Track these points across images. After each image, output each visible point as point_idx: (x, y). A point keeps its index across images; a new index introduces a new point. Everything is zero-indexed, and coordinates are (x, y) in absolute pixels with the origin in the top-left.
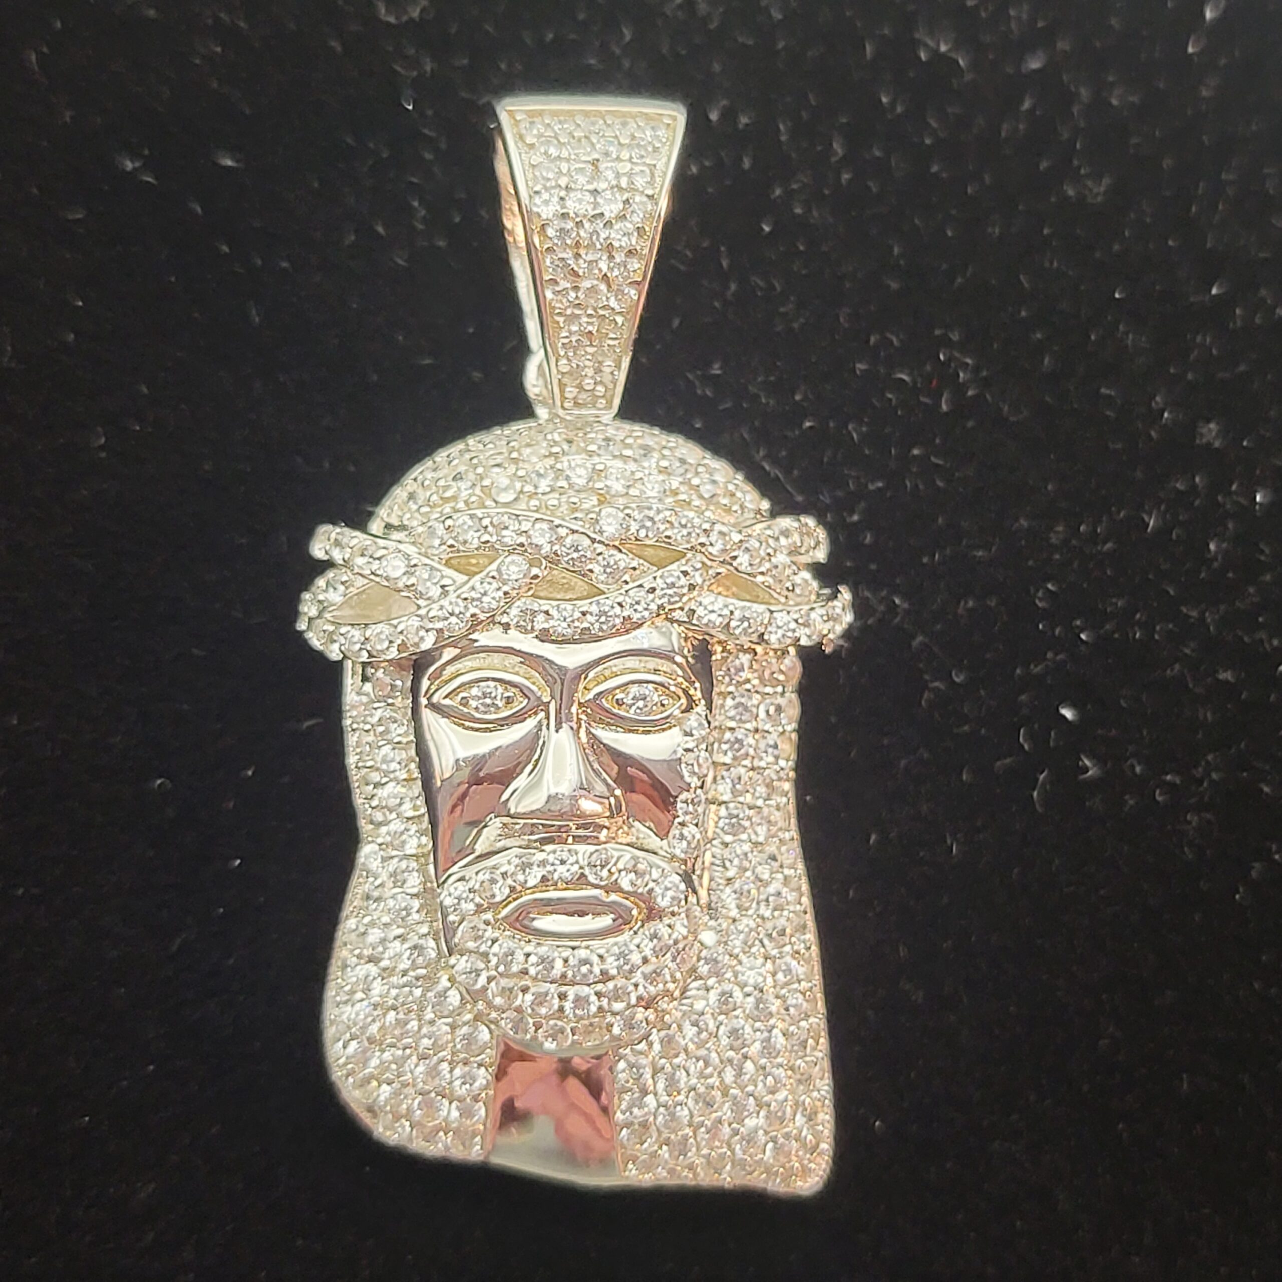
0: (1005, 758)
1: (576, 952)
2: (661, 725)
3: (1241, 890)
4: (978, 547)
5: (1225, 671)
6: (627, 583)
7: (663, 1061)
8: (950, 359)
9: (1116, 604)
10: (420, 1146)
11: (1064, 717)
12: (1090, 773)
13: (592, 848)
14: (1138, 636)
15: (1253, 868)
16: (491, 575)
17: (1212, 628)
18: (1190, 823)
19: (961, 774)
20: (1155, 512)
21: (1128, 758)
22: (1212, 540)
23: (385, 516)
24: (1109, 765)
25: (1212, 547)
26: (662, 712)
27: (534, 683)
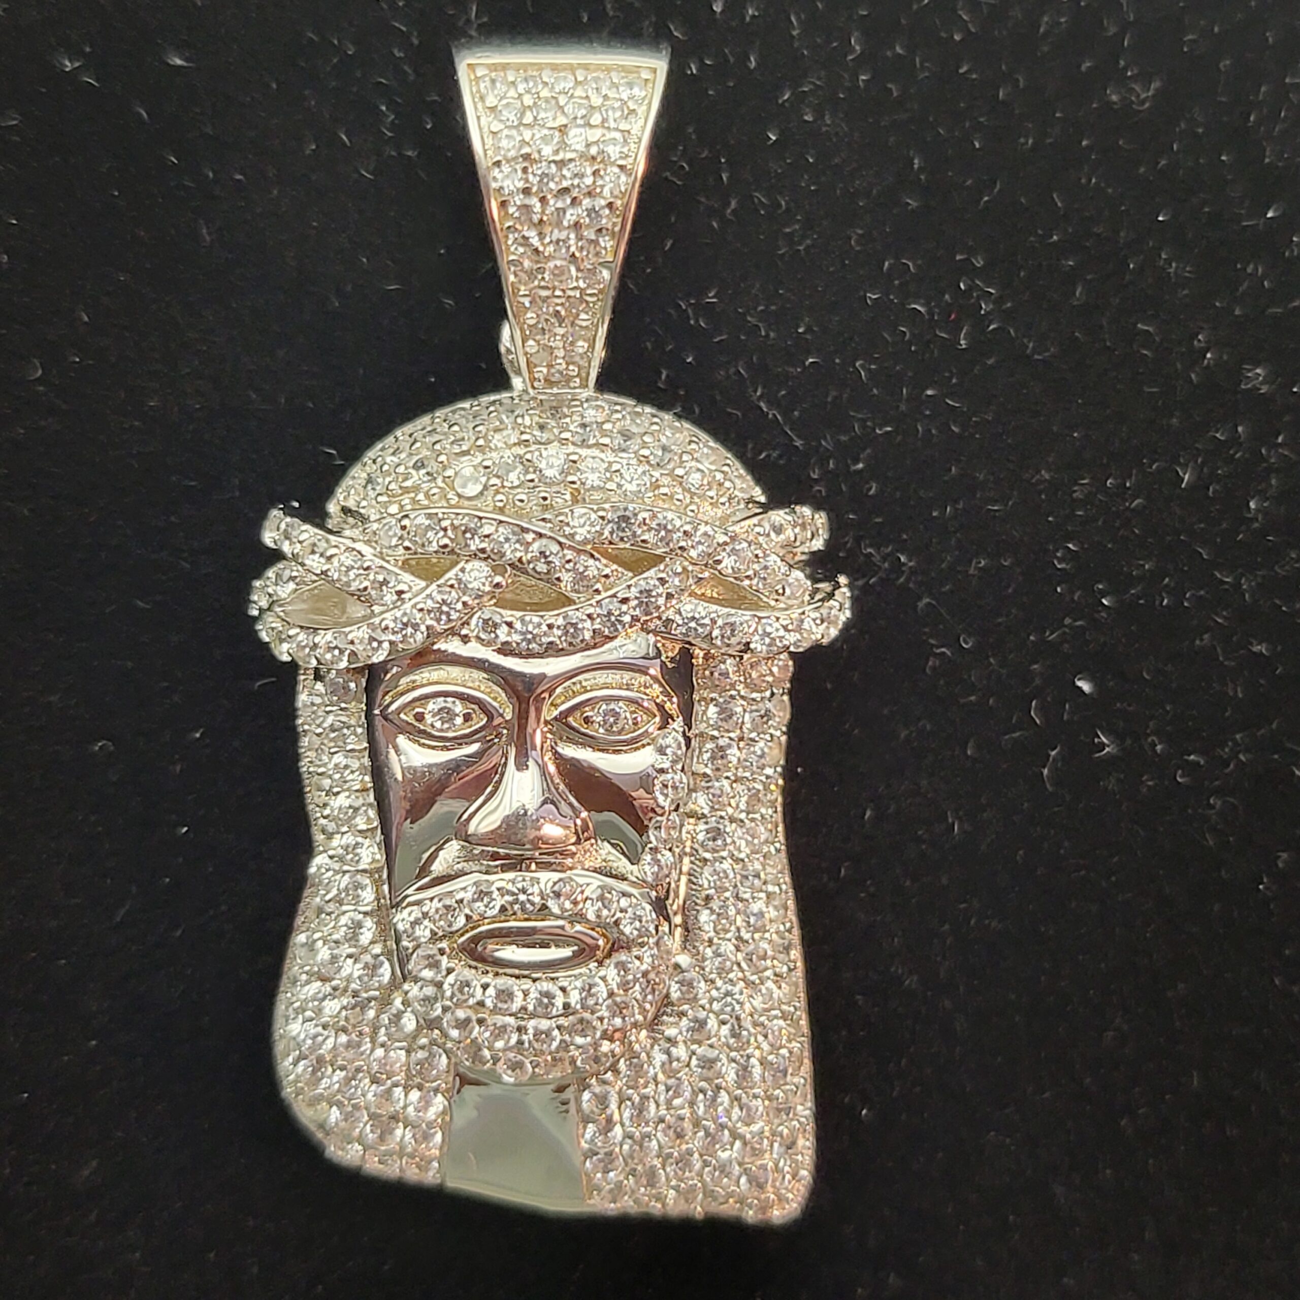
0: (1014, 732)
1: (537, 983)
2: (634, 744)
3: (1265, 880)
4: (995, 502)
5: (1260, 644)
6: (597, 591)
7: (630, 1091)
8: (970, 289)
9: (1143, 566)
10: (373, 1166)
11: (1080, 689)
12: (1107, 749)
13: (556, 876)
14: (1165, 602)
15: (1279, 857)
16: (449, 583)
17: (1247, 596)
18: (1212, 807)
19: (966, 748)
20: (1191, 465)
21: (1149, 735)
22: (1253, 498)
23: (341, 498)
24: (1129, 742)
25: (1252, 505)
26: (635, 731)
27: (495, 699)
